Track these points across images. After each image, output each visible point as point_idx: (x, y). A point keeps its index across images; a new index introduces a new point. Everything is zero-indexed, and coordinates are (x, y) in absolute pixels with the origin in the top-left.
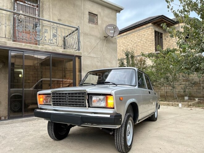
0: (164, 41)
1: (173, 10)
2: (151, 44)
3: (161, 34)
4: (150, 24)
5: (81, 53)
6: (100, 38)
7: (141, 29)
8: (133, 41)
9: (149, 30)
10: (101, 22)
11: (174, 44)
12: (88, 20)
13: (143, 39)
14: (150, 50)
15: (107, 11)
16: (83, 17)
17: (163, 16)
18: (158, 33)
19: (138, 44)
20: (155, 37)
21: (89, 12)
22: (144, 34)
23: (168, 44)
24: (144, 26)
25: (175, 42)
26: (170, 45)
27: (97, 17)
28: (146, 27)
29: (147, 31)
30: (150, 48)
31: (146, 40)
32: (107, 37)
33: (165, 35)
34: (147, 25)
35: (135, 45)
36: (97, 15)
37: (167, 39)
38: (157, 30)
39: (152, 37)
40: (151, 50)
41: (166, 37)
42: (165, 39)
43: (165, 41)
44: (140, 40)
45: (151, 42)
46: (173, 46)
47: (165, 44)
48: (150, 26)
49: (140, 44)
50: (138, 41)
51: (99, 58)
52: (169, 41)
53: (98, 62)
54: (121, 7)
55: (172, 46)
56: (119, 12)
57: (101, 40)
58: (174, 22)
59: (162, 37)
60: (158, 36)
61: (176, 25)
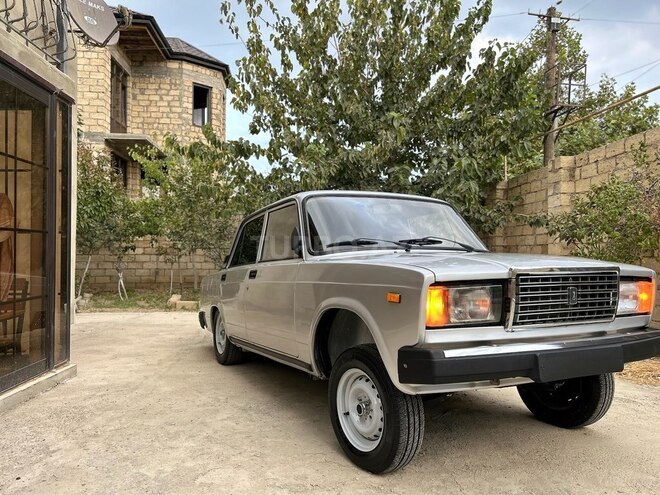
0: (130, 100)
2: (99, 102)
3: (125, 75)
11: (162, 121)
14: (94, 122)
17: (150, 18)
18: (119, 68)
20: (112, 80)
23: (145, 115)
25: (165, 115)
26: (150, 120)
30: (96, 116)
33: (134, 83)
37: (140, 97)
38: (117, 57)
39: (106, 77)
40: (100, 122)
41: (137, 92)
42: (134, 98)
43: (135, 103)
45: (101, 95)
46: (160, 126)
47: (135, 114)
52: (147, 106)
55: (155, 125)
58: (170, 50)
59: (124, 88)
60: (118, 80)
61: (174, 65)
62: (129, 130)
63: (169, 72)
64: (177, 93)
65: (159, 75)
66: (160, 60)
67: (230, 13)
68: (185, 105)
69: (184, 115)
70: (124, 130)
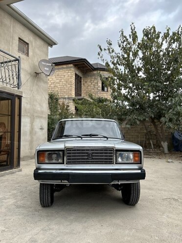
0: (82, 86)
1: (102, 58)
2: (71, 88)
3: (81, 78)
4: (72, 65)
5: (22, 92)
6: (30, 74)
7: (60, 69)
8: (50, 80)
9: (70, 71)
10: (32, 54)
12: (17, 48)
13: (62, 80)
14: (69, 94)
15: (39, 42)
16: (12, 42)
17: (85, 59)
18: (78, 76)
19: (57, 85)
20: (75, 80)
21: (19, 38)
22: (64, 74)
23: (87, 90)
24: (64, 66)
25: (93, 89)
27: (28, 47)
28: (67, 68)
29: (67, 72)
30: (70, 92)
31: (65, 82)
32: (38, 74)
33: (83, 80)
34: (67, 66)
35: (53, 85)
36: (28, 44)
37: (85, 84)
38: (77, 73)
39: (73, 80)
40: (71, 94)
41: (85, 82)
43: (84, 86)
44: (59, 81)
47: (84, 90)
48: (71, 67)
49: (58, 85)
50: (57, 81)
51: (28, 99)
52: (87, 87)
53: (27, 103)
54: (55, 42)
56: (51, 46)
57: (31, 76)
58: (94, 68)
59: (80, 82)
60: (78, 80)
61: (95, 72)
62: (82, 95)
63: (94, 75)
64: (96, 81)
65: (91, 76)
66: (91, 71)
67: (101, 55)
68: (99, 85)
69: (99, 88)
70: (80, 95)
